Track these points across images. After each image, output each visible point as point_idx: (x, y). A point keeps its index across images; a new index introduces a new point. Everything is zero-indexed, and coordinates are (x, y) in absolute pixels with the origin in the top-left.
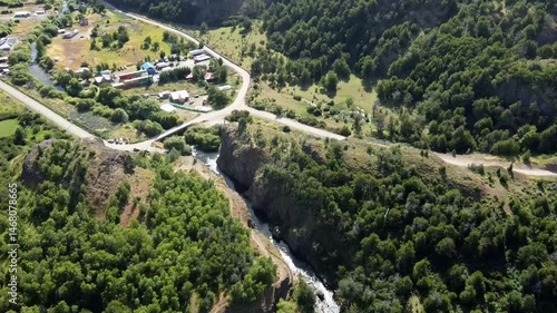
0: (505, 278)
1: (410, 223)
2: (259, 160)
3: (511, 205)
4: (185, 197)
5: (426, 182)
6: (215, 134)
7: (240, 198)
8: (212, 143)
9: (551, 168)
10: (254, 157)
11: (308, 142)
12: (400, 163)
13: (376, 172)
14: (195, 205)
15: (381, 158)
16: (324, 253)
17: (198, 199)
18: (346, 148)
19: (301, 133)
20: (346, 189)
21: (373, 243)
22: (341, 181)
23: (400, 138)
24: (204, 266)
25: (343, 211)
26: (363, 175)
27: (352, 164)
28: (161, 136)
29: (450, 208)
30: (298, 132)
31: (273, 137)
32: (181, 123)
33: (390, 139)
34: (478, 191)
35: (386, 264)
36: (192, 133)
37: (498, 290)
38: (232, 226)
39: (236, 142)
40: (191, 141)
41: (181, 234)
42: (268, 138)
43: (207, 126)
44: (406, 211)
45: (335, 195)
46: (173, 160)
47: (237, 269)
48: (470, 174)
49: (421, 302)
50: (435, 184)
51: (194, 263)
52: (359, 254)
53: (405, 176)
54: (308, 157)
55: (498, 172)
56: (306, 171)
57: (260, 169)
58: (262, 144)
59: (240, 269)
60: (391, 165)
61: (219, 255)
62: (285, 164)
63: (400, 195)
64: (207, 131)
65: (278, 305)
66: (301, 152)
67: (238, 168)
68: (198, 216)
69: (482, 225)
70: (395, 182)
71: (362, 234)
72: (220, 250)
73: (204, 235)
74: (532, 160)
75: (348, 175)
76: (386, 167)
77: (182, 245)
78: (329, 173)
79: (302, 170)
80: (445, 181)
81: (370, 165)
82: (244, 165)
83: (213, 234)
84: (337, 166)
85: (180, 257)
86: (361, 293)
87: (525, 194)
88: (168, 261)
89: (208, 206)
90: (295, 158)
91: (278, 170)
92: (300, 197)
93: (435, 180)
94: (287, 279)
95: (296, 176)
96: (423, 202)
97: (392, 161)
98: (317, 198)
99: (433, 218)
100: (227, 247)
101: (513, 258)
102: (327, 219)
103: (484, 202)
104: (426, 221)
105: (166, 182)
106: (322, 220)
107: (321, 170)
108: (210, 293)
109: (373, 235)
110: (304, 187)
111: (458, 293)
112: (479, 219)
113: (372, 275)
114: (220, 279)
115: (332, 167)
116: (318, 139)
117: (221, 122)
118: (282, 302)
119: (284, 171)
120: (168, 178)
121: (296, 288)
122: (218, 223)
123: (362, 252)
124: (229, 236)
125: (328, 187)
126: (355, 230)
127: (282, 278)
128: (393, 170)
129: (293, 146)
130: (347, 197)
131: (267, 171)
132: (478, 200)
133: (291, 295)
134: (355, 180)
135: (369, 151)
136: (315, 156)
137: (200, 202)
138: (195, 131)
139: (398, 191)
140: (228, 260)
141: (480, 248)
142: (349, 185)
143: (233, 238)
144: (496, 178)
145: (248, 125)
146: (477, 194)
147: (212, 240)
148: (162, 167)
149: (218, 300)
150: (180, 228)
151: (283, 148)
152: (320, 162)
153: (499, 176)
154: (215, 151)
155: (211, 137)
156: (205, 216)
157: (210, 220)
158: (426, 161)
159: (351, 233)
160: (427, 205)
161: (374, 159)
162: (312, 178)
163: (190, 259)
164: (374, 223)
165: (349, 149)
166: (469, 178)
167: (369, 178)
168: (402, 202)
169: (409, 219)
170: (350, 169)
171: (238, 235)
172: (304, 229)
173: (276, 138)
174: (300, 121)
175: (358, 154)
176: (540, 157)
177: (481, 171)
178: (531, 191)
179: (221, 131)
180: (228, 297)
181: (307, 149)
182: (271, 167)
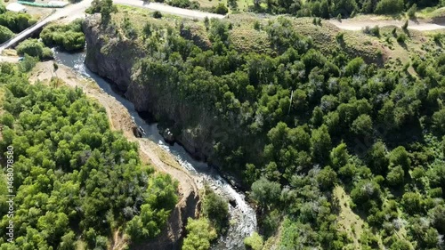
0: (425, 148)
1: (318, 103)
2: (132, 54)
3: (415, 66)
4: (46, 115)
5: (326, 53)
6: (77, 31)
7: (118, 103)
8: (75, 42)
9: (437, 20)
10: (126, 51)
11: (186, 25)
12: (294, 36)
13: (269, 50)
14: (61, 125)
15: (272, 33)
16: (228, 152)
17: (65, 115)
18: (230, 27)
19: (174, 17)
20: (241, 75)
21: (282, 133)
22: (232, 66)
23: (280, 9)
24: (86, 205)
25: (242, 101)
26: (257, 56)
27: (241, 44)
28: (12, 42)
29: (357, 80)
30: (171, 17)
31: (144, 25)
32: (34, 23)
33: (269, 11)
34: (380, 55)
35: (302, 157)
36: (50, 33)
37: (421, 162)
38: (114, 144)
39: (102, 36)
40: (49, 42)
41: (47, 167)
42: (138, 26)
43: (67, 22)
44: (311, 91)
45: (229, 83)
46: (29, 68)
47: (129, 199)
48: (368, 38)
49: (348, 191)
50: (334, 55)
51: (72, 204)
52: (268, 148)
53: (302, 51)
54: (190, 43)
55: (394, 32)
56: (190, 60)
57: (136, 65)
58: (133, 35)
59: (134, 198)
60: (285, 40)
61: (103, 185)
62: (164, 55)
63: (302, 73)
64: (67, 29)
65: (188, 227)
66: (179, 38)
67: (110, 66)
68: (68, 139)
69: (394, 94)
70: (292, 59)
71: (268, 125)
72: (103, 179)
73: (79, 163)
74: (418, 14)
75: (239, 57)
76: (279, 43)
77: (52, 182)
78: (217, 59)
79: (185, 59)
80: (345, 50)
81: (261, 43)
82: (117, 63)
83: (91, 159)
84: (225, 49)
85: (51, 200)
86: (279, 193)
87: (424, 52)
88: (33, 210)
89: (79, 123)
90: (175, 46)
91: (158, 63)
92: (188, 92)
93: (334, 50)
94: (192, 194)
95: (180, 68)
96: (327, 77)
97: (284, 36)
98: (208, 91)
99: (342, 94)
100: (111, 173)
101: (428, 124)
102: (224, 113)
103: (388, 67)
104: (335, 99)
105: (19, 100)
106: (219, 114)
107: (207, 57)
108: (100, 239)
109: (281, 124)
110: (192, 80)
111: (385, 175)
112: (388, 87)
113: (287, 170)
114: (110, 216)
115: (219, 50)
116: (196, 21)
117: (82, 16)
118: (192, 223)
119: (164, 64)
120: (22, 94)
121: (204, 199)
122: (95, 144)
123: (271, 146)
124: (111, 157)
125: (219, 75)
126: (258, 122)
127: (186, 194)
128: (287, 46)
129: (170, 32)
130: (244, 84)
131: (144, 66)
132: (382, 67)
133: (199, 209)
134: (248, 64)
135: (257, 27)
136: (197, 40)
137: (67, 120)
138: (53, 30)
139: (299, 69)
140: (116, 190)
141: (397, 120)
142: (242, 69)
143: (117, 158)
144: (394, 40)
145: (112, 14)
146: (379, 59)
147: (91, 167)
148: (14, 81)
149: (113, 243)
150: (45, 160)
151: (158, 36)
152: (204, 47)
153: (395, 36)
154: (80, 50)
155: (72, 35)
156: (77, 137)
157: (84, 140)
158: (321, 30)
159: (254, 125)
160: (333, 80)
161: (264, 35)
162: (199, 68)
163: (65, 200)
164: (279, 110)
165: (235, 27)
166: (369, 43)
167: (263, 58)
168: (305, 80)
169: (315, 99)
170: (240, 51)
171: (123, 152)
172: (199, 127)
173: (148, 26)
174: (170, 4)
175: (244, 32)
176: (424, 11)
177: (376, 33)
178: (429, 47)
179: (83, 27)
180: (125, 236)
181: (186, 34)
182: (149, 60)
